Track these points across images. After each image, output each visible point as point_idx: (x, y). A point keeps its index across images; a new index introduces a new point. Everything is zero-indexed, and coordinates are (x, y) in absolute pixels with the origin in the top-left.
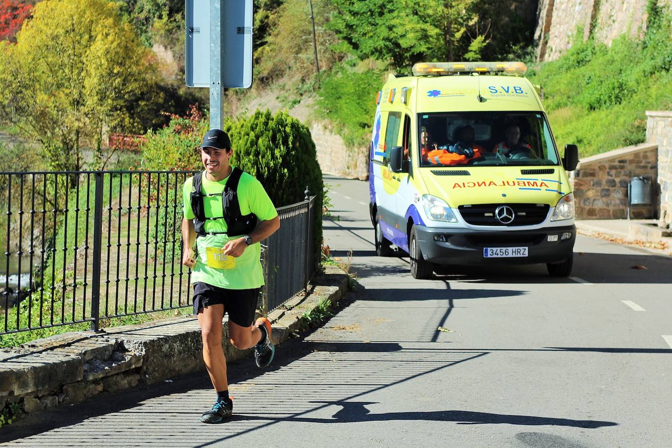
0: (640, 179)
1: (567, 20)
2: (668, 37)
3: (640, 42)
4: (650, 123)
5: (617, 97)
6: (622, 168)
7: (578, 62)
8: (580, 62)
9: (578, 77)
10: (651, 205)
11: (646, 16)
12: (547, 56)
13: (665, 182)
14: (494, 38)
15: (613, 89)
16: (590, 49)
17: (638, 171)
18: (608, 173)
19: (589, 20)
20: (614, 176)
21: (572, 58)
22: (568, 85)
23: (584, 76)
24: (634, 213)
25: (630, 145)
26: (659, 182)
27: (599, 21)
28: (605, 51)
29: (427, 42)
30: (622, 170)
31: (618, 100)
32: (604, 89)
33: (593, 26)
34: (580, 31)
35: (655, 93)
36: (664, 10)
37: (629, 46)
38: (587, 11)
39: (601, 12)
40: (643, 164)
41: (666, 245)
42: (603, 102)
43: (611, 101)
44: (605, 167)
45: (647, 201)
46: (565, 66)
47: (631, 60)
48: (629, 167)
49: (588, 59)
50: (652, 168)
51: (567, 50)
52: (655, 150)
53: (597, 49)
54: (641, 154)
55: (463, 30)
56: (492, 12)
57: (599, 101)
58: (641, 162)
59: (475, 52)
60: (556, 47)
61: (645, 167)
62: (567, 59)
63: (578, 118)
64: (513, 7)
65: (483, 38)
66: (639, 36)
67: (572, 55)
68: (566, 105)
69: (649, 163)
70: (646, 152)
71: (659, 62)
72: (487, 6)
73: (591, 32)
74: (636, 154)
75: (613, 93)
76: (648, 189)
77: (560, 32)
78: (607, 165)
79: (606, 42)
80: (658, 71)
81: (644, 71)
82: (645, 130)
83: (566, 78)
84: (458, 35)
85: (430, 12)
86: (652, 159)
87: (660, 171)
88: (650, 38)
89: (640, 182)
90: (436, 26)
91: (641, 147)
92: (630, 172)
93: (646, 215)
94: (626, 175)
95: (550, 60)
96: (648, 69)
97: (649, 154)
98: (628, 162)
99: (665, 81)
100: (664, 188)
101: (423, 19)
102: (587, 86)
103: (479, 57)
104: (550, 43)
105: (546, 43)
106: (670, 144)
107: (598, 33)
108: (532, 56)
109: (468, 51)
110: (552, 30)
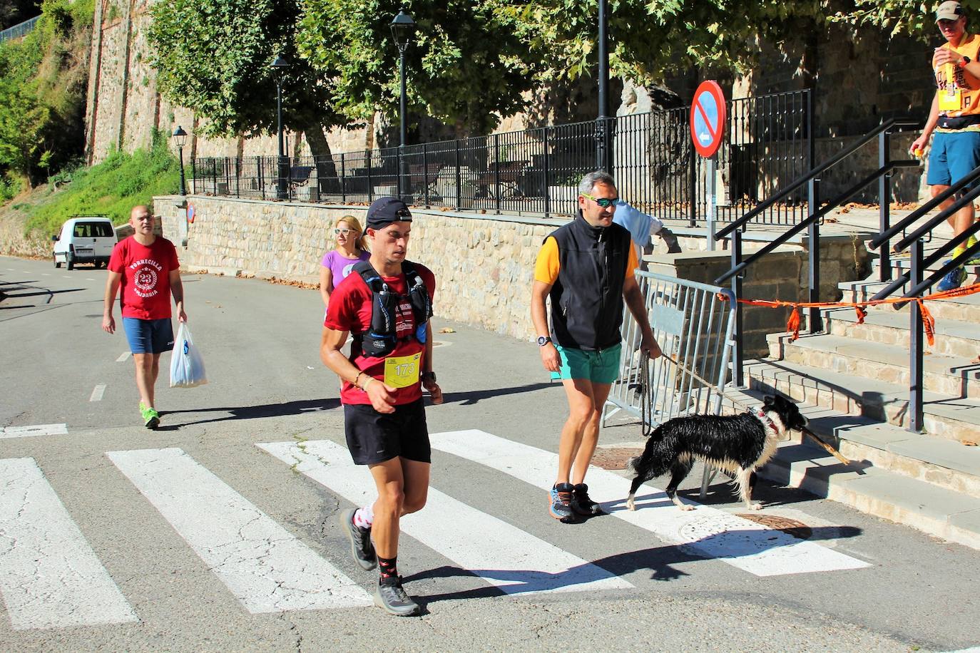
1: (104, 138)
2: (166, 150)
3: (150, 153)
4: (155, 203)
5: (138, 188)
8: (115, 166)
9: (114, 176)
11: (152, 138)
12: (93, 162)
14: (57, 152)
15: (136, 183)
16: (120, 158)
19: (118, 139)
21: (110, 164)
22: (107, 181)
23: (117, 175)
28: (130, 159)
29: (10, 156)
31: (139, 189)
32: (130, 183)
33: (121, 143)
34: (113, 146)
35: (159, 185)
36: (162, 134)
37: (144, 155)
38: (116, 133)
39: (125, 134)
42: (130, 191)
43: (135, 191)
46: (106, 169)
47: (145, 164)
49: (119, 164)
51: (106, 158)
52: (160, 219)
53: (125, 157)
55: (35, 147)
56: (53, 135)
57: (127, 191)
59: (45, 161)
60: (98, 156)
62: (106, 164)
63: (115, 202)
64: (68, 130)
65: (50, 152)
66: (149, 149)
67: (109, 162)
68: (108, 195)
71: (162, 165)
72: (50, 130)
73: (120, 147)
75: (136, 185)
77: (101, 147)
79: (130, 153)
80: (161, 171)
81: (153, 172)
83: (106, 177)
84: (32, 151)
85: (11, 136)
86: (158, 224)
87: (163, 231)
88: (155, 150)
90: (16, 145)
95: (96, 164)
96: (155, 170)
99: (165, 177)
101: (6, 141)
102: (119, 182)
103: (48, 164)
104: (95, 153)
105: (92, 153)
106: (167, 214)
107: (125, 147)
108: (83, 163)
109: (40, 161)
110: (96, 145)
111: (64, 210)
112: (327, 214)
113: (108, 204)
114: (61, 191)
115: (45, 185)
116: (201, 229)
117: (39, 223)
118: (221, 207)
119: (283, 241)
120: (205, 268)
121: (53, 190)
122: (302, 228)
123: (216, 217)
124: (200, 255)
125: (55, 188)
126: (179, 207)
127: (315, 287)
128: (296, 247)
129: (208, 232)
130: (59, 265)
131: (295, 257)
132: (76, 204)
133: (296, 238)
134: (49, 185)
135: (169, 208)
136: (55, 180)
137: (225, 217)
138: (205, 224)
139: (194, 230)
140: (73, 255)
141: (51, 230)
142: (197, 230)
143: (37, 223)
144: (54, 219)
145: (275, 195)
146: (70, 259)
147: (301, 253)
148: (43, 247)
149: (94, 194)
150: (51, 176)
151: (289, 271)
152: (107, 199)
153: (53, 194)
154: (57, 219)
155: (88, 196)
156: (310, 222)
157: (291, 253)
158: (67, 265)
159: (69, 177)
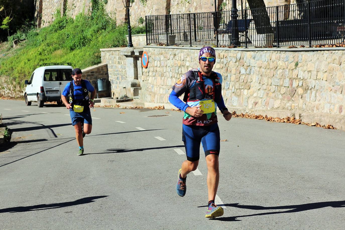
0: (101, 80)
1: (50, 6)
2: (103, 14)
3: (90, 17)
4: (102, 54)
5: (83, 43)
6: (93, 75)
7: (60, 27)
9: (62, 34)
10: (107, 91)
11: (91, 4)
12: (42, 25)
13: (112, 80)
14: (14, 17)
15: (81, 39)
16: (65, 21)
17: (100, 76)
18: (87, 78)
19: (62, 7)
20: (89, 79)
21: (57, 26)
22: (57, 38)
23: (65, 34)
24: (99, 95)
25: (94, 65)
26: (109, 80)
27: (67, 7)
28: (72, 21)
30: (93, 76)
31: (84, 45)
32: (76, 40)
33: (65, 9)
34: (59, 12)
35: (101, 40)
37: (85, 18)
38: (61, 2)
39: (68, 2)
40: (101, 73)
41: (119, 105)
42: (76, 45)
43: (80, 45)
44: (85, 75)
45: (105, 89)
46: (54, 30)
47: (87, 25)
48: (96, 75)
49: (64, 25)
50: (106, 74)
51: (52, 22)
52: (106, 66)
53: (68, 20)
54: (100, 68)
56: (11, 4)
57: (74, 46)
58: (101, 72)
59: (6, 25)
60: (46, 20)
61: (102, 74)
62: (54, 26)
63: (66, 54)
64: (22, 1)
65: (9, 18)
66: (89, 13)
67: (56, 24)
68: (59, 49)
69: (104, 72)
70: (102, 67)
71: (100, 25)
73: (64, 12)
74: (98, 68)
75: (81, 41)
76: (105, 83)
77: (48, 13)
78: (86, 75)
79: (72, 17)
80: (100, 30)
81: (94, 30)
82: (101, 57)
83: (56, 35)
86: (105, 70)
87: (109, 75)
88: (94, 14)
89: (101, 81)
91: (100, 65)
92: (96, 77)
93: (105, 96)
94: (95, 78)
95: (44, 26)
96: (96, 29)
97: (104, 68)
98: (95, 72)
99: (105, 34)
100: (112, 83)
102: (67, 39)
103: (8, 27)
104: (43, 18)
105: (41, 18)
106: (113, 63)
107: (67, 13)
108: (34, 25)
109: (2, 25)
110: (43, 12)
111: (26, 61)
112: (291, 56)
113: (61, 56)
114: (18, 47)
115: (5, 43)
116: (154, 73)
117: (6, 71)
118: (175, 55)
119: (240, 81)
120: (161, 105)
121: (12, 47)
122: (263, 70)
123: (170, 63)
124: (155, 94)
125: (14, 45)
126: (127, 56)
127: (286, 120)
128: (255, 85)
129: (162, 75)
130: (30, 104)
131: (255, 95)
132: (36, 56)
133: (255, 78)
134: (9, 43)
135: (115, 58)
136: (14, 39)
137: (179, 63)
138: (158, 69)
139: (147, 74)
140: (44, 95)
141: (17, 76)
142: (150, 74)
143: (4, 71)
144: (19, 68)
145: (228, 43)
146: (41, 99)
147: (262, 92)
148: (10, 90)
149: (48, 49)
150: (10, 36)
151: (250, 106)
152: (59, 52)
153: (13, 50)
154: (21, 68)
155: (44, 50)
156: (271, 64)
157: (249, 91)
158: (39, 103)
159: (24, 36)
